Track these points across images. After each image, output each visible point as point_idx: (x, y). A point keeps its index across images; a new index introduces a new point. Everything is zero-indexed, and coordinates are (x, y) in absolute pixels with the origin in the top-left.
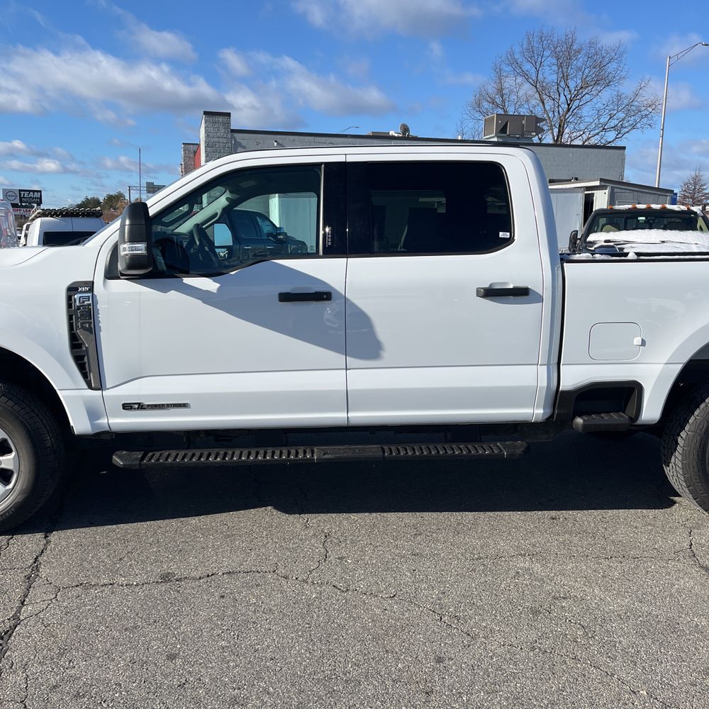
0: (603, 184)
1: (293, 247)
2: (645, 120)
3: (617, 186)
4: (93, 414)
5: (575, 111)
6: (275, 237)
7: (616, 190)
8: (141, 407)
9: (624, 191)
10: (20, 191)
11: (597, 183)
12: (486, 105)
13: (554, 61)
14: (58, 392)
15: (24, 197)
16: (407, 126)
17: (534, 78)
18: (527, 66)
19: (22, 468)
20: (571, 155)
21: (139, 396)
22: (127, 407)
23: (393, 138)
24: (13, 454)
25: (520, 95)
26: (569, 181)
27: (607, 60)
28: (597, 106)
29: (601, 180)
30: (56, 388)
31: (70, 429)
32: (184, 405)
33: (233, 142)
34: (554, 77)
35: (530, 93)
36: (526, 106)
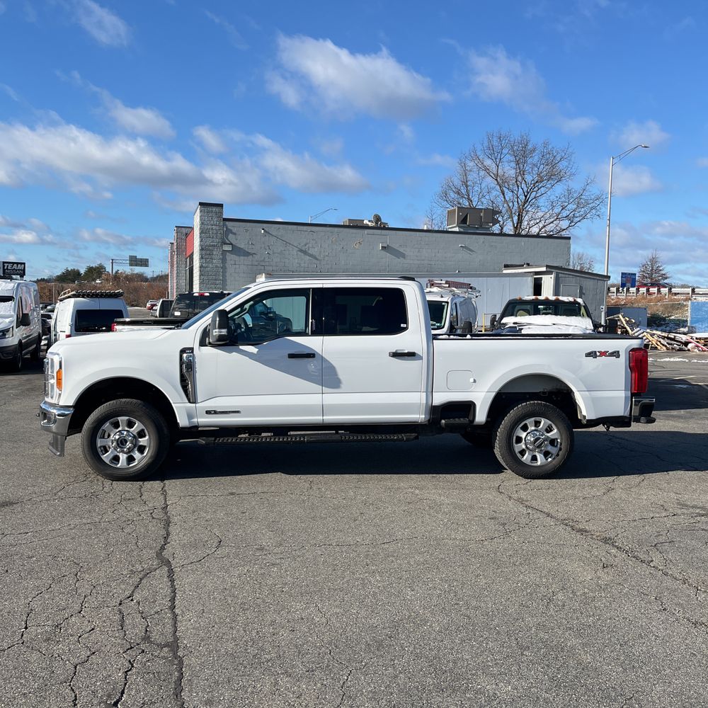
0: (549, 270)
1: (280, 323)
2: (594, 211)
3: (561, 272)
4: (190, 417)
5: (533, 201)
6: (266, 314)
7: (560, 275)
8: (215, 412)
9: (567, 276)
10: (4, 263)
11: (544, 269)
12: (452, 195)
13: (512, 158)
14: (173, 405)
15: (7, 269)
16: (379, 216)
17: (495, 172)
18: (488, 162)
19: (152, 445)
20: (523, 244)
21: (215, 407)
22: (208, 412)
23: (367, 227)
24: (147, 437)
25: (483, 186)
26: (521, 266)
27: (559, 159)
28: (551, 198)
29: (547, 266)
30: (171, 402)
31: (178, 424)
32: (238, 412)
33: (225, 229)
34: (513, 171)
35: (493, 185)
36: (487, 197)
